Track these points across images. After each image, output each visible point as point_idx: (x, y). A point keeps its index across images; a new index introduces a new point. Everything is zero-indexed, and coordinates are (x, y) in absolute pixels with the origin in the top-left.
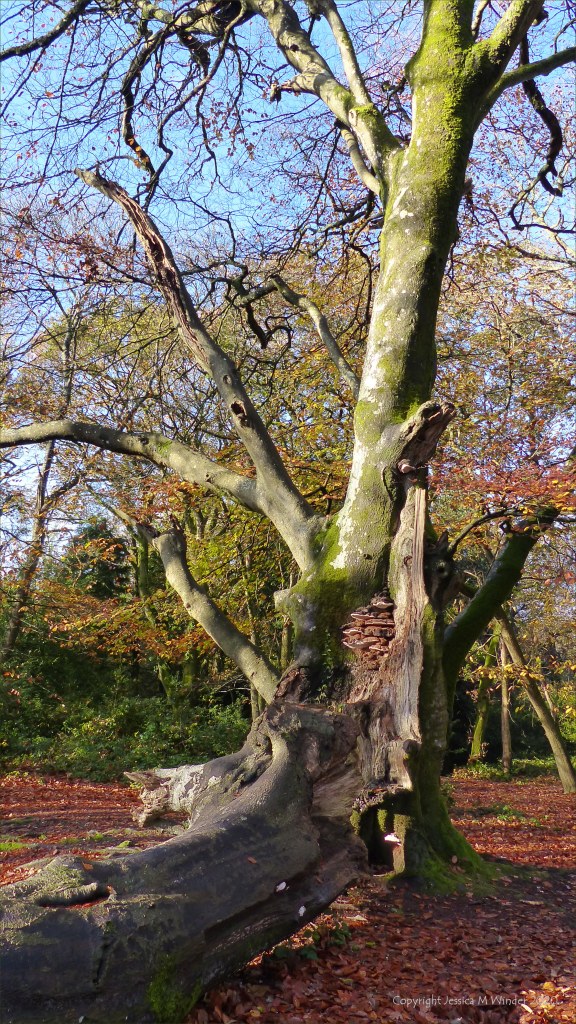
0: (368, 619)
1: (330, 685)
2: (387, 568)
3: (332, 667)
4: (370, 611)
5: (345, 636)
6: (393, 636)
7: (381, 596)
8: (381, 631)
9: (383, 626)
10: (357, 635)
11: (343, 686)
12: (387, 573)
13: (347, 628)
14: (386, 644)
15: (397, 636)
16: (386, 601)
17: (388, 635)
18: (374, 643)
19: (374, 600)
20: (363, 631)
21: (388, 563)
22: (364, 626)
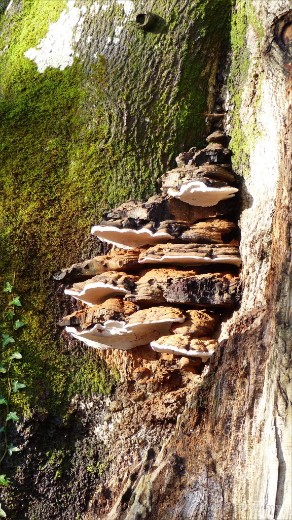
0: (148, 244)
1: (20, 476)
2: (223, 62)
3: (28, 414)
4: (158, 214)
5: (69, 305)
6: (234, 304)
7: (198, 162)
8: (191, 286)
9: (201, 267)
10: (110, 304)
11: (66, 478)
12: (220, 82)
13: (77, 277)
14: (209, 332)
15: (248, 304)
16: (213, 179)
17: (217, 299)
18: (168, 329)
19: (171, 179)
20: (132, 287)
21: (225, 46)
22: (135, 269)
